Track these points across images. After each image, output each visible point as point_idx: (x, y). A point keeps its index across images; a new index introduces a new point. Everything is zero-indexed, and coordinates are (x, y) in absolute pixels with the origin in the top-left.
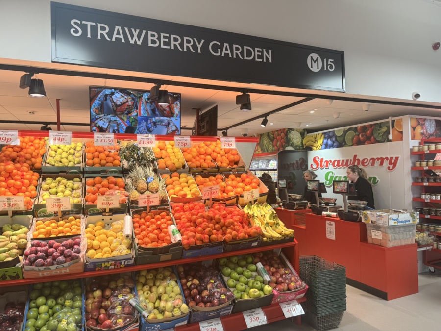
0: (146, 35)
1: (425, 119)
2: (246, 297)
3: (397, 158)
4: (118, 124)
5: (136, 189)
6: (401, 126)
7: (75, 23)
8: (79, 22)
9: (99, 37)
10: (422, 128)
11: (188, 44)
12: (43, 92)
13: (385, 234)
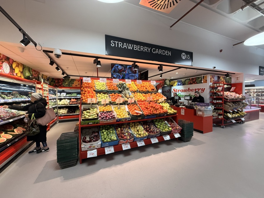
0: (133, 46)
1: (214, 76)
2: (164, 131)
3: (204, 89)
4: (120, 76)
5: (126, 97)
6: (206, 78)
7: (112, 42)
8: (113, 41)
9: (119, 47)
10: (213, 79)
11: (146, 49)
12: (100, 65)
13: (203, 112)
